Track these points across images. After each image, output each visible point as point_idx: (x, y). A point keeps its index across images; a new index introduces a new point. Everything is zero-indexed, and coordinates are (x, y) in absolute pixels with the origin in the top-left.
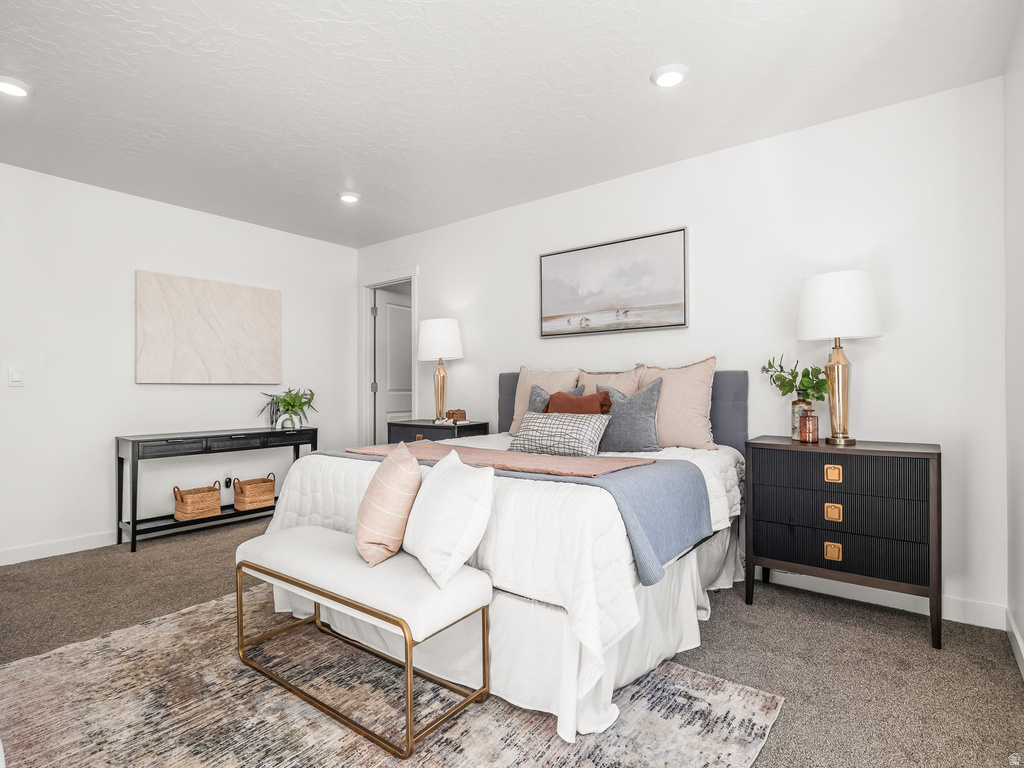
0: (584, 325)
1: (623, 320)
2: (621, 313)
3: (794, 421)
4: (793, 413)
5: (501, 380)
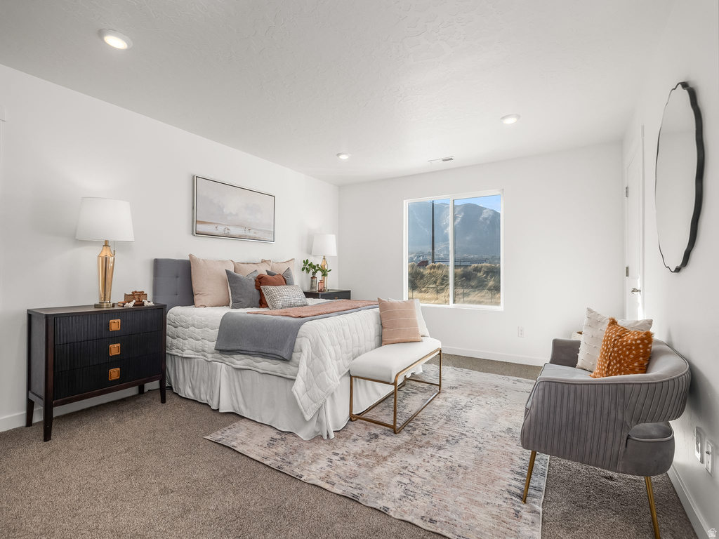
0: (226, 231)
1: (248, 233)
2: (247, 229)
3: (312, 284)
4: (312, 281)
5: (158, 265)
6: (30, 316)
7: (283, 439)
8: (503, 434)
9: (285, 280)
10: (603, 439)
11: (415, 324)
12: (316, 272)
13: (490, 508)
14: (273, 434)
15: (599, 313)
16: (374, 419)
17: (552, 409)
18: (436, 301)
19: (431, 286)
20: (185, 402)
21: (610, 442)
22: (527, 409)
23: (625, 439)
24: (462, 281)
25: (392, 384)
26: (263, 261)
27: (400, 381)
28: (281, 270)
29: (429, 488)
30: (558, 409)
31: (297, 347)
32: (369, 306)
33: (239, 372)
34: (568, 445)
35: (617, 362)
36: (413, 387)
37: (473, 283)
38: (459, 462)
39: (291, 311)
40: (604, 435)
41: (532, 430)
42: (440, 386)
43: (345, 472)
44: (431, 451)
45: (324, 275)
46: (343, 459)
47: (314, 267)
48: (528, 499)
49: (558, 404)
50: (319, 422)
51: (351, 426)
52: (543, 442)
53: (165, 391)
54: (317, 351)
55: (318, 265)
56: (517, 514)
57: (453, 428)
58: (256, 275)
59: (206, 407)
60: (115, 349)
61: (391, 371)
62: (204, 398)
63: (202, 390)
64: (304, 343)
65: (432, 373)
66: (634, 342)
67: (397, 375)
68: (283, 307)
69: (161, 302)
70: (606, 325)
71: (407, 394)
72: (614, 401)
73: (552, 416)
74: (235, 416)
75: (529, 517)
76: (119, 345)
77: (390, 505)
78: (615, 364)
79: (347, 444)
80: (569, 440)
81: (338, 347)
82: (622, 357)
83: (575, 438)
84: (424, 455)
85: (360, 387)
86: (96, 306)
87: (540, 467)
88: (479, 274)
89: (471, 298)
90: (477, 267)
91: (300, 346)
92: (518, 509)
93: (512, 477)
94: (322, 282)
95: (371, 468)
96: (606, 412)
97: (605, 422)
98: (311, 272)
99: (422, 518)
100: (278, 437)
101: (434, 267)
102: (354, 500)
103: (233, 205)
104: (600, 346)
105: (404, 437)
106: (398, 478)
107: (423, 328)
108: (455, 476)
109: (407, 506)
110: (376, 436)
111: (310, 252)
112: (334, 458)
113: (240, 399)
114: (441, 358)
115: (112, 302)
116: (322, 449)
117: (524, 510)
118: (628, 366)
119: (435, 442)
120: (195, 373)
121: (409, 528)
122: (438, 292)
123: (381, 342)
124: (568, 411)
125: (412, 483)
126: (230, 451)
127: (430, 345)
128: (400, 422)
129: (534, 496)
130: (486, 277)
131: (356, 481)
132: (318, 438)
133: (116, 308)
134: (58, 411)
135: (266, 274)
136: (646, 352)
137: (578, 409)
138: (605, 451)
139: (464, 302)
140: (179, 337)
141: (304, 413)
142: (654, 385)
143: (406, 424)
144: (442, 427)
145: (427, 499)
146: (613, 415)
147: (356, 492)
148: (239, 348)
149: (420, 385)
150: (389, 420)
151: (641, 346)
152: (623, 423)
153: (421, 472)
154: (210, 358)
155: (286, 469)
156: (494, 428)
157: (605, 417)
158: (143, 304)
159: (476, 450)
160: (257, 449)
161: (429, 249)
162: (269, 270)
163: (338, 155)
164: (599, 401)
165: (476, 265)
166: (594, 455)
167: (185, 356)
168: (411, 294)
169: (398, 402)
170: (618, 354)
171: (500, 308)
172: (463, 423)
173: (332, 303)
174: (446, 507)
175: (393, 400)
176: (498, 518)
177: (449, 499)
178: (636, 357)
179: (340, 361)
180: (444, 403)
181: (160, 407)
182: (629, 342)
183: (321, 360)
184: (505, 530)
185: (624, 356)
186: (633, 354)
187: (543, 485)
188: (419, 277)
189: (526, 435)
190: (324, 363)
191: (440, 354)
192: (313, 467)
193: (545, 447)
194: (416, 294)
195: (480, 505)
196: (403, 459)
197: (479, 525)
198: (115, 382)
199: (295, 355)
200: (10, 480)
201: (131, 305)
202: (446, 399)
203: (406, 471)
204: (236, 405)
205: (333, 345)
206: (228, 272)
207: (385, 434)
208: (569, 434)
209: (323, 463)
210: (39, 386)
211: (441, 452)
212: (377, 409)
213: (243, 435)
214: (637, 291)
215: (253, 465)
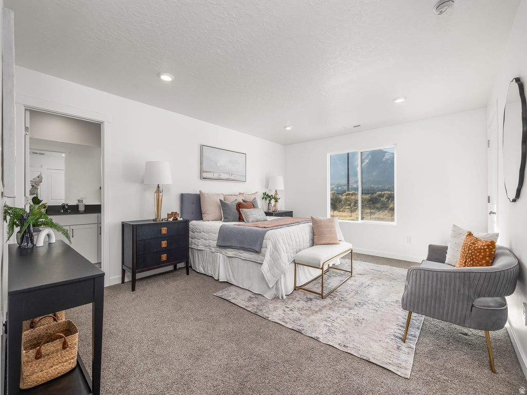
0: (219, 176)
1: (231, 177)
2: (231, 175)
3: (268, 207)
4: (269, 206)
5: (183, 197)
6: (123, 225)
7: (256, 298)
8: (393, 304)
9: (253, 205)
10: (455, 306)
11: (335, 233)
12: (271, 200)
13: (381, 343)
14: (250, 294)
15: (461, 228)
16: (310, 289)
17: (422, 286)
18: (351, 218)
19: (347, 207)
20: (199, 275)
21: (460, 308)
22: (406, 286)
23: (470, 307)
24: (369, 204)
25: (321, 269)
26: (240, 194)
27: (325, 268)
28: (250, 199)
29: (344, 330)
30: (426, 287)
31: (264, 245)
32: (306, 221)
33: (230, 259)
34: (432, 308)
35: (471, 260)
36: (333, 272)
37: (378, 206)
38: (363, 317)
39: (259, 224)
40: (456, 303)
41: (409, 298)
42: (351, 272)
43: (293, 317)
44: (345, 310)
45: (276, 201)
46: (291, 310)
47: (270, 197)
48: (406, 340)
49: (426, 283)
50: (277, 289)
51: (296, 293)
52: (416, 306)
53: (188, 268)
54: (275, 248)
55: (272, 195)
56: (398, 348)
57: (360, 298)
58: (237, 202)
59: (211, 278)
60: (164, 244)
61: (320, 261)
62: (210, 273)
63: (209, 268)
64: (268, 243)
65: (346, 265)
66: (482, 247)
67: (323, 264)
68: (253, 222)
69: (186, 218)
70: (465, 236)
71: (330, 276)
72: (462, 283)
73: (421, 290)
74: (228, 284)
75: (407, 350)
76: (166, 242)
77: (320, 336)
78: (469, 261)
79: (294, 302)
80: (433, 305)
81: (287, 246)
82: (474, 257)
83: (437, 305)
84: (341, 312)
85: (301, 269)
86: (154, 220)
87: (417, 324)
88: (382, 199)
89: (376, 216)
90: (381, 194)
91: (266, 244)
92: (400, 345)
93: (397, 328)
94: (275, 206)
95: (309, 316)
96: (457, 289)
97: (457, 295)
98: (268, 200)
99: (339, 344)
100: (253, 296)
101: (349, 194)
102: (299, 332)
103: (223, 161)
104: (460, 249)
105: (328, 301)
106: (325, 323)
107: (340, 235)
108: (360, 324)
109: (330, 337)
110: (311, 300)
111: (267, 187)
112: (286, 309)
113: (231, 274)
114: (352, 255)
115: (162, 218)
116: (279, 304)
117: (404, 347)
118: (478, 263)
119: (348, 305)
120: (205, 260)
121: (332, 348)
122: (352, 212)
123: (313, 243)
124: (432, 288)
125: (333, 326)
126: (228, 302)
127: (344, 246)
128: (326, 292)
129: (411, 340)
130: (387, 201)
131: (299, 322)
132: (276, 298)
133: (164, 221)
134: (138, 276)
135: (242, 201)
136: (491, 254)
137: (439, 287)
138: (457, 313)
139: (371, 219)
140: (195, 238)
141: (269, 283)
142: (490, 274)
143: (329, 294)
144: (352, 297)
145: (341, 335)
146: (462, 291)
147: (300, 328)
148: (230, 245)
149: (339, 271)
150: (319, 291)
151: (487, 250)
152: (469, 297)
153: (339, 321)
154: (213, 250)
155: (260, 313)
156: (387, 300)
157: (457, 292)
158: (177, 219)
159: (375, 311)
160: (242, 302)
161: (345, 181)
162: (244, 199)
163: (285, 127)
164: (453, 282)
165: (380, 193)
166: (449, 315)
167: (199, 249)
168: (332, 213)
169: (324, 281)
170: (471, 254)
171: (394, 223)
172: (366, 296)
173: (282, 219)
174: (353, 340)
175: (321, 280)
176: (386, 348)
177: (356, 337)
178: (484, 257)
179: (289, 254)
180: (354, 283)
181: (187, 277)
182: (479, 247)
183: (278, 253)
184: (390, 355)
185: (476, 256)
186: (482, 255)
187: (418, 334)
188: (338, 201)
189: (405, 302)
190: (280, 255)
191: (351, 252)
192: (275, 313)
193: (418, 309)
194: (336, 213)
195: (375, 341)
196: (327, 313)
197: (374, 351)
198: (164, 262)
199: (263, 250)
200: (121, 309)
201: (171, 220)
202: (355, 281)
203: (329, 320)
204: (228, 277)
205: (285, 244)
206: (221, 201)
207: (316, 298)
208: (433, 302)
209: (280, 312)
210: (129, 262)
211: (351, 311)
212: (311, 284)
213: (233, 294)
214: (494, 213)
215: (241, 310)
